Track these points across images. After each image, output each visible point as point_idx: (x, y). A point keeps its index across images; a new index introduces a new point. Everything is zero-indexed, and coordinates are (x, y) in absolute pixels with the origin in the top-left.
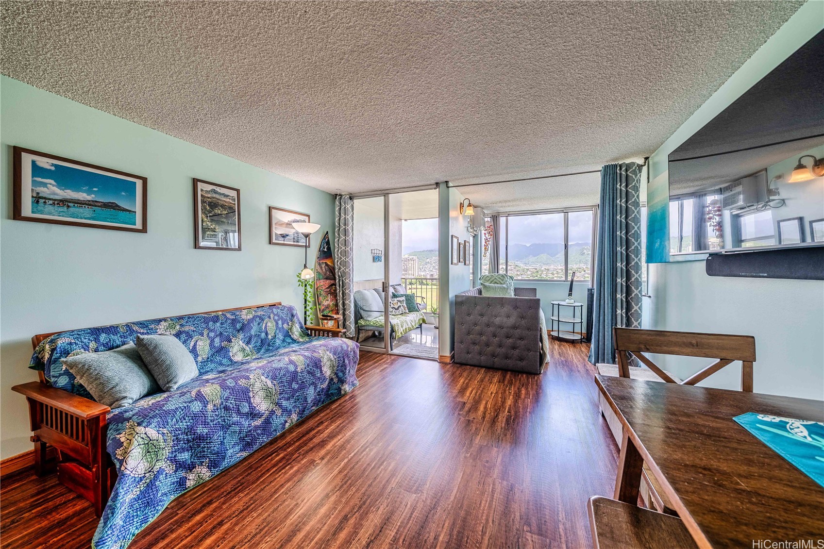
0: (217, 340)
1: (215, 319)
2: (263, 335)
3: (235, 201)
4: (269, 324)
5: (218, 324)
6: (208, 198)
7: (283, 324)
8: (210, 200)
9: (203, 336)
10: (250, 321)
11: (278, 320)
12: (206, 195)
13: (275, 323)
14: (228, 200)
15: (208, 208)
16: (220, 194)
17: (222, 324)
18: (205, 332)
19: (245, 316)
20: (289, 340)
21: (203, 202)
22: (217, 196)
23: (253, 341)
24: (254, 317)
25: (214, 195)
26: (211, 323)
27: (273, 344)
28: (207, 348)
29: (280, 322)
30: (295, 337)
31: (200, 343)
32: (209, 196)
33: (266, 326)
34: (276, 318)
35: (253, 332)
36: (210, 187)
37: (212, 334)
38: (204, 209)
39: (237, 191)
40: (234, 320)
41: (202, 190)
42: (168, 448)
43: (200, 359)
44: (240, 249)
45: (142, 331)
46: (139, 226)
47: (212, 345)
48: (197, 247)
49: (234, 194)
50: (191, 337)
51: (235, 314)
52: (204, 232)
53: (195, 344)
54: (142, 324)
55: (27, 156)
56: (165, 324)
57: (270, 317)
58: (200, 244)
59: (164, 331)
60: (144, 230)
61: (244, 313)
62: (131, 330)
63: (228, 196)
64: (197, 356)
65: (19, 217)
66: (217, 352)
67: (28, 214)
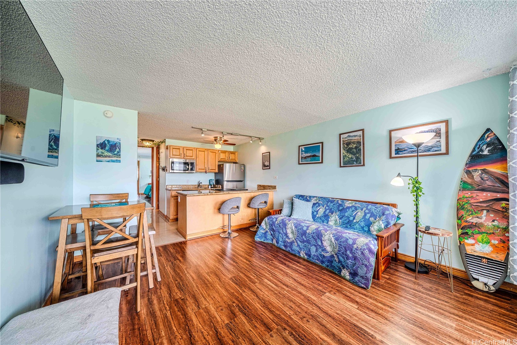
0: (328, 211)
1: (332, 202)
2: (351, 218)
3: (361, 137)
4: (359, 214)
5: (332, 204)
6: (346, 141)
7: (370, 217)
8: (347, 141)
9: (323, 207)
10: (349, 208)
11: (368, 213)
12: (345, 140)
13: (363, 214)
14: (357, 138)
15: (346, 146)
16: (352, 136)
17: (334, 205)
18: (325, 206)
19: (347, 204)
20: (366, 229)
21: (343, 144)
22: (351, 138)
23: (343, 219)
24: (353, 206)
25: (349, 138)
26: (330, 203)
27: (353, 225)
28: (322, 212)
29: (368, 215)
30: (372, 229)
31: (321, 210)
32: (346, 139)
33: (356, 214)
34: (367, 211)
35: (346, 214)
36: (346, 135)
37: (327, 208)
38: (344, 146)
39: (363, 130)
40: (340, 204)
41: (343, 138)
42: (268, 227)
43: (317, 216)
44: (364, 165)
45: (308, 199)
46: (321, 161)
47: (324, 212)
48: (341, 167)
49: (361, 133)
50: (319, 206)
51: (343, 202)
52: (344, 159)
53: (319, 209)
54: (310, 197)
55: (300, 147)
56: (315, 198)
57: (362, 210)
58: (342, 165)
59: (313, 201)
60: (322, 162)
61: (348, 202)
62: (306, 198)
63: (357, 135)
64: (317, 214)
65: (299, 164)
66: (325, 216)
67: (300, 162)
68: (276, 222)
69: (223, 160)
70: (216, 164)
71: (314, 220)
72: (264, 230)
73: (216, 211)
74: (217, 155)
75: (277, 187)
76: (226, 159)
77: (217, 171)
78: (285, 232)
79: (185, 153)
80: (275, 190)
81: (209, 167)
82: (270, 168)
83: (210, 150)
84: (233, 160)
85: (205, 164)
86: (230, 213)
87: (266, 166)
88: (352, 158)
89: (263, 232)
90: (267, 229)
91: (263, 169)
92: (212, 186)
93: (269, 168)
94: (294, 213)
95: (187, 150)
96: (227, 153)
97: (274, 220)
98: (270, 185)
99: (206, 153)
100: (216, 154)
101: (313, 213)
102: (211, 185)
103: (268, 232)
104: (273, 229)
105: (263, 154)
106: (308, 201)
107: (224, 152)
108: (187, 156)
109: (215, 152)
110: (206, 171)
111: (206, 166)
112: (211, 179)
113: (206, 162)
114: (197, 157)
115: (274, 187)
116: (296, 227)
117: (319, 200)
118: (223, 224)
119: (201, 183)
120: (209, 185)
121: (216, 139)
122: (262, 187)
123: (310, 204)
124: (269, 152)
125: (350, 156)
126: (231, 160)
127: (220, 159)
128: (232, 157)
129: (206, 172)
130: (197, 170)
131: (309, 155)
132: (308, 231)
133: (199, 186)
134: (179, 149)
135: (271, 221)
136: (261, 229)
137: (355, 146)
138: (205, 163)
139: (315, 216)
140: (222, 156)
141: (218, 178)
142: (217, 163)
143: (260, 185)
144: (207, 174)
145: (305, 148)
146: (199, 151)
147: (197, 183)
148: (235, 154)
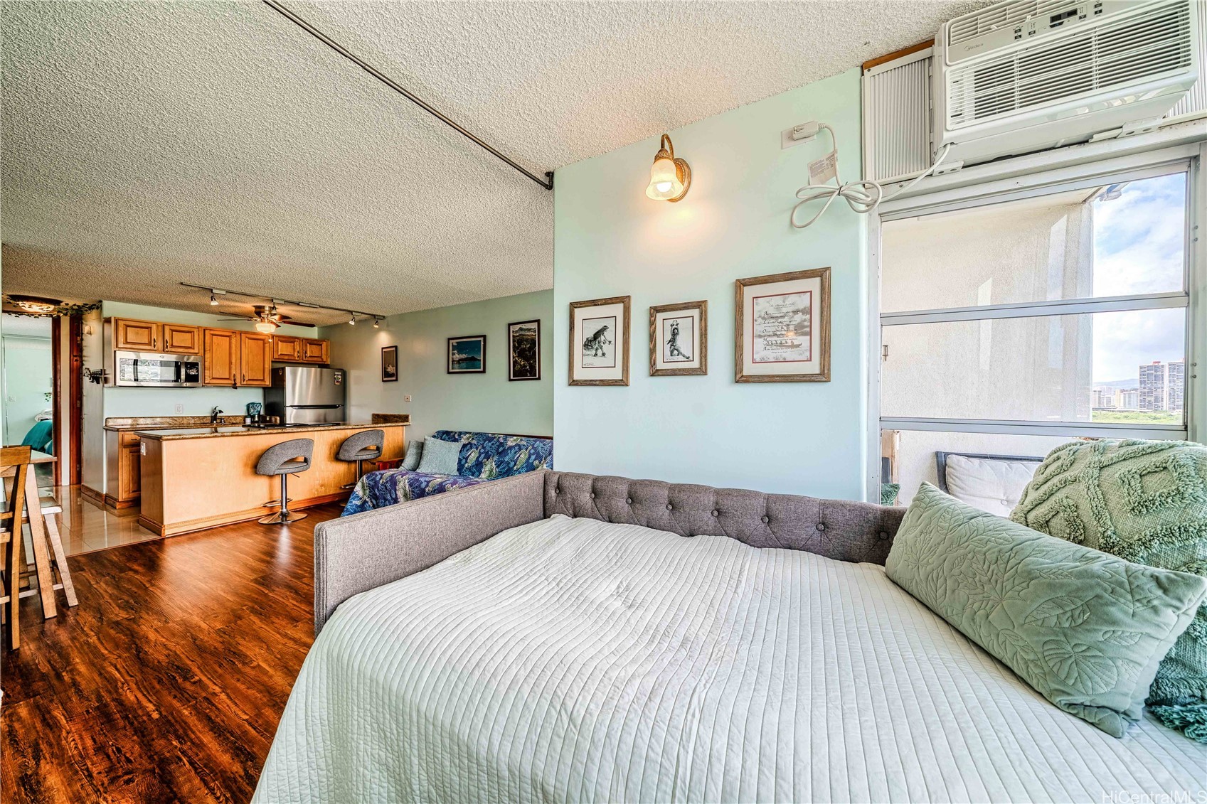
0: (483, 456)
1: (490, 440)
2: (512, 464)
3: (536, 332)
4: (522, 456)
5: (490, 444)
7: (535, 459)
8: (518, 338)
9: (477, 450)
10: (511, 448)
11: (533, 454)
12: (516, 335)
13: (527, 456)
14: (531, 333)
15: (517, 345)
16: (525, 330)
17: (493, 444)
18: (480, 447)
19: (511, 442)
21: (514, 341)
22: (523, 333)
23: (501, 467)
24: (517, 445)
25: (521, 333)
26: (487, 442)
28: (474, 459)
29: (533, 457)
31: (473, 454)
32: (518, 334)
33: (519, 456)
34: (532, 451)
35: (506, 459)
36: (517, 327)
37: (482, 451)
38: (514, 345)
39: (538, 321)
40: (501, 443)
41: (513, 332)
42: (367, 492)
43: (466, 465)
44: (539, 378)
45: (457, 437)
46: (481, 370)
47: (478, 458)
48: (510, 380)
49: (535, 325)
50: (471, 448)
51: (505, 439)
52: (514, 366)
53: (470, 454)
54: (460, 433)
55: (451, 341)
56: (468, 435)
57: (527, 449)
58: (512, 378)
59: (464, 441)
60: (484, 372)
61: (512, 439)
62: (454, 436)
63: (531, 329)
64: (466, 462)
65: (449, 373)
66: (477, 465)
67: (451, 370)
68: (381, 481)
69: (286, 357)
70: (267, 366)
71: (460, 474)
72: (361, 499)
73: (249, 470)
74: (267, 345)
75: (410, 417)
76: (296, 354)
77: (268, 383)
78: (394, 497)
79: (167, 337)
80: (406, 423)
81: (244, 372)
82: (396, 380)
83: (246, 333)
84: (315, 359)
85: (233, 366)
86: (282, 472)
87: (389, 375)
88: (525, 366)
89: (359, 503)
90: (365, 497)
91: (383, 381)
92: (256, 419)
93: (394, 378)
94: (423, 463)
95: (173, 331)
96: (297, 344)
97: (378, 478)
98: (396, 413)
99: (234, 340)
100: (264, 344)
101: (460, 460)
102: (253, 417)
103: (367, 502)
104: (376, 495)
105: (383, 348)
106: (456, 440)
107: (290, 340)
108: (172, 346)
109: (262, 340)
110: (235, 384)
111: (233, 372)
112: (253, 403)
113: (233, 361)
114: (207, 348)
115: (404, 418)
116: (411, 485)
117: (473, 439)
118: (271, 498)
119: (221, 412)
120: (245, 417)
121: (258, 310)
122: (380, 419)
123: (456, 447)
124: (396, 347)
125: (522, 363)
126: (310, 359)
127: (276, 356)
128: (311, 351)
129: (235, 387)
130: (206, 382)
131: (464, 356)
132: (427, 489)
133: (214, 418)
134: (147, 328)
135: (372, 480)
136: (353, 499)
137: (528, 346)
138: (231, 363)
139: (464, 466)
140: (284, 349)
141: (273, 399)
142: (268, 366)
143: (378, 415)
144: (239, 391)
145: (457, 343)
146: (213, 335)
147: (207, 412)
148: (321, 345)
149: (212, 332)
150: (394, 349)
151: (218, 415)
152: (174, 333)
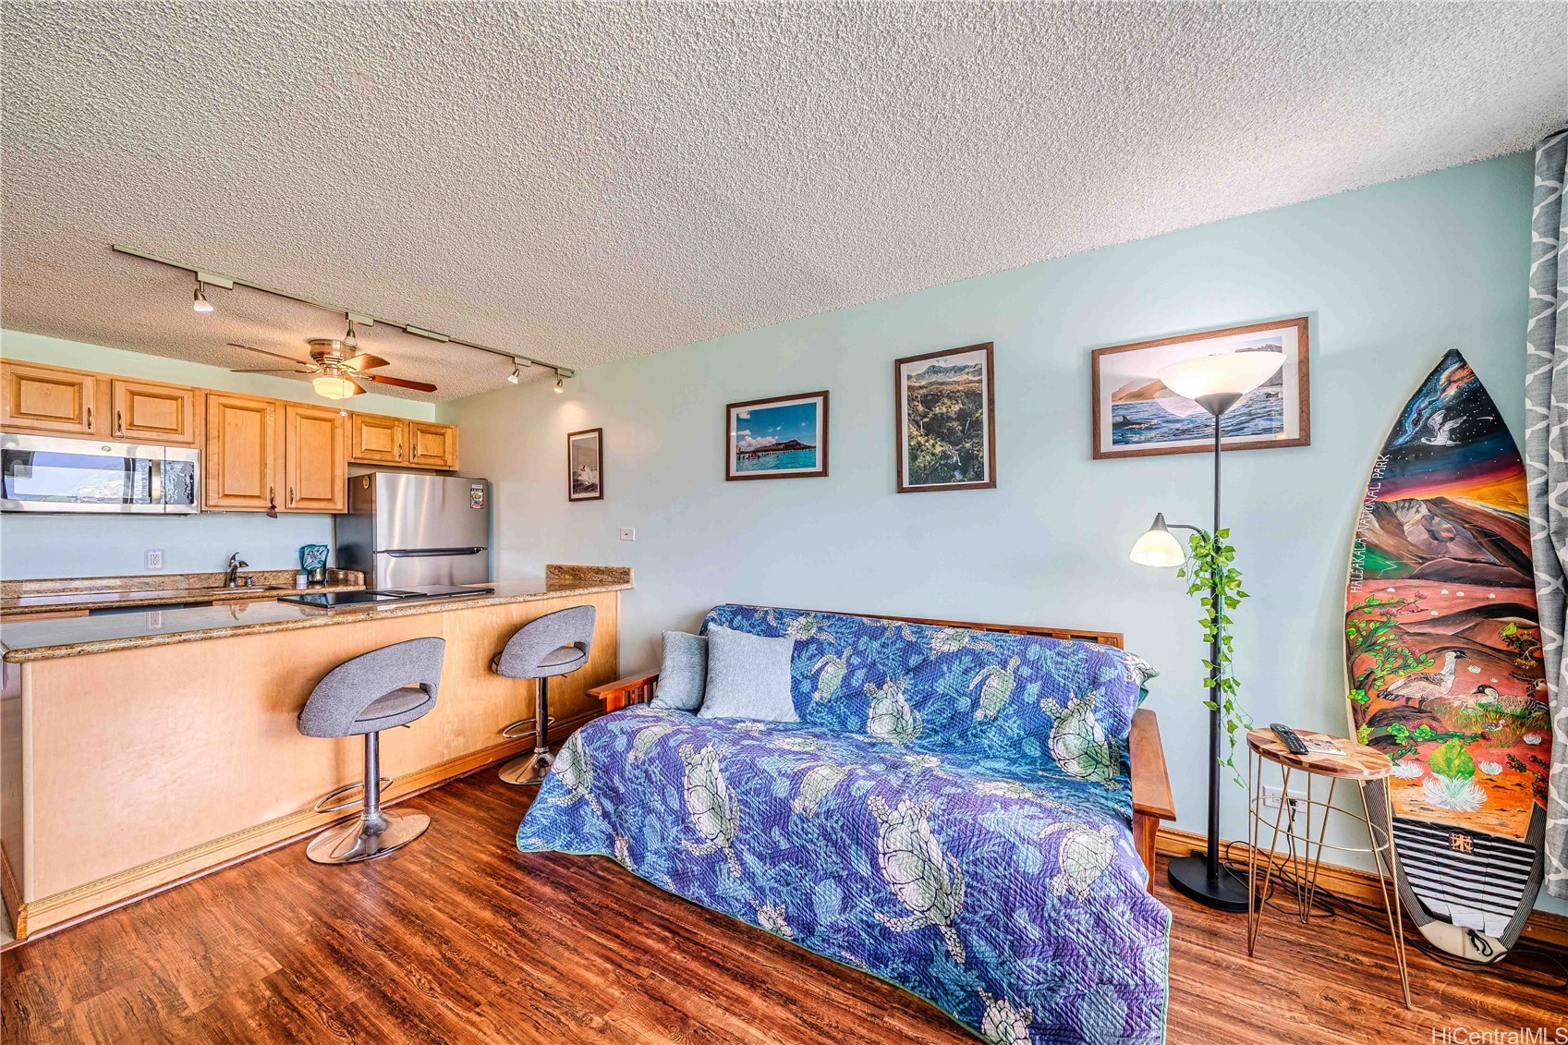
0: (860, 674)
1: (874, 633)
2: (963, 704)
3: (980, 374)
4: (994, 682)
5: (876, 645)
6: (921, 387)
7: (1041, 695)
8: (924, 391)
9: (840, 657)
10: (947, 658)
11: (1031, 680)
12: (917, 384)
13: (1012, 685)
14: (965, 377)
15: (921, 408)
16: (946, 371)
17: (884, 645)
18: (847, 652)
19: (942, 642)
20: (1033, 750)
21: (911, 399)
22: (940, 378)
23: (929, 708)
24: (963, 651)
25: (934, 378)
26: (865, 638)
27: (975, 736)
28: (838, 681)
29: (1033, 689)
30: (1058, 750)
31: (830, 668)
32: (923, 383)
33: (983, 682)
34: (1026, 671)
35: (940, 687)
36: (923, 366)
37: (856, 660)
38: (913, 410)
39: (988, 347)
40: (910, 644)
41: (909, 377)
42: (589, 777)
43: (816, 696)
44: (992, 484)
45: (773, 623)
46: (819, 468)
47: (846, 680)
48: (901, 490)
49: (979, 358)
50: (821, 652)
51: (920, 633)
52: (913, 458)
53: (822, 668)
54: (780, 614)
55: (734, 412)
56: (802, 620)
57: (1004, 664)
58: (906, 484)
59: (796, 631)
60: (824, 473)
61: (941, 635)
62: (764, 619)
63: (965, 367)
64: (815, 688)
65: (729, 478)
66: (849, 697)
67: (733, 473)
68: (631, 756)
69: (378, 457)
70: (338, 472)
71: (802, 716)
72: (569, 792)
74: (339, 431)
75: (632, 574)
76: (396, 451)
77: (340, 505)
78: (676, 806)
79: (121, 405)
80: (625, 586)
81: (291, 484)
82: (601, 497)
83: (295, 405)
84: (432, 461)
85: (269, 472)
86: (366, 727)
87: (584, 489)
88: (945, 456)
89: (564, 802)
90: (581, 790)
91: (571, 500)
92: (318, 577)
93: (597, 494)
94: (715, 692)
95: (134, 393)
96: (398, 432)
97: (621, 743)
98: (602, 565)
99: (270, 419)
100: (333, 428)
101: (796, 683)
102: (311, 573)
103: (587, 804)
104: (615, 790)
105: (569, 435)
106: (771, 633)
107: (386, 423)
108: (132, 425)
109: (331, 421)
110: (273, 508)
111: (270, 484)
112: (312, 546)
113: (270, 460)
114: (213, 433)
115: (622, 576)
116: (733, 782)
117: (820, 629)
119: (242, 564)
120: (296, 573)
121: (318, 349)
122: (568, 577)
123: (784, 647)
124: (600, 431)
125: (938, 449)
126: (422, 460)
127: (357, 454)
128: (426, 445)
129: (272, 512)
130: (211, 503)
131: (769, 441)
132: (797, 805)
133: (231, 577)
134: (72, 385)
135: (604, 748)
136: (549, 792)
137: (957, 408)
138: (263, 465)
139: (808, 697)
140: (373, 440)
141: (349, 538)
142: (342, 472)
143: (559, 568)
144: (280, 519)
145: (751, 413)
146: (226, 406)
147: (215, 565)
148: (443, 434)
149: (223, 400)
150: (596, 434)
151: (239, 570)
152: (135, 397)
